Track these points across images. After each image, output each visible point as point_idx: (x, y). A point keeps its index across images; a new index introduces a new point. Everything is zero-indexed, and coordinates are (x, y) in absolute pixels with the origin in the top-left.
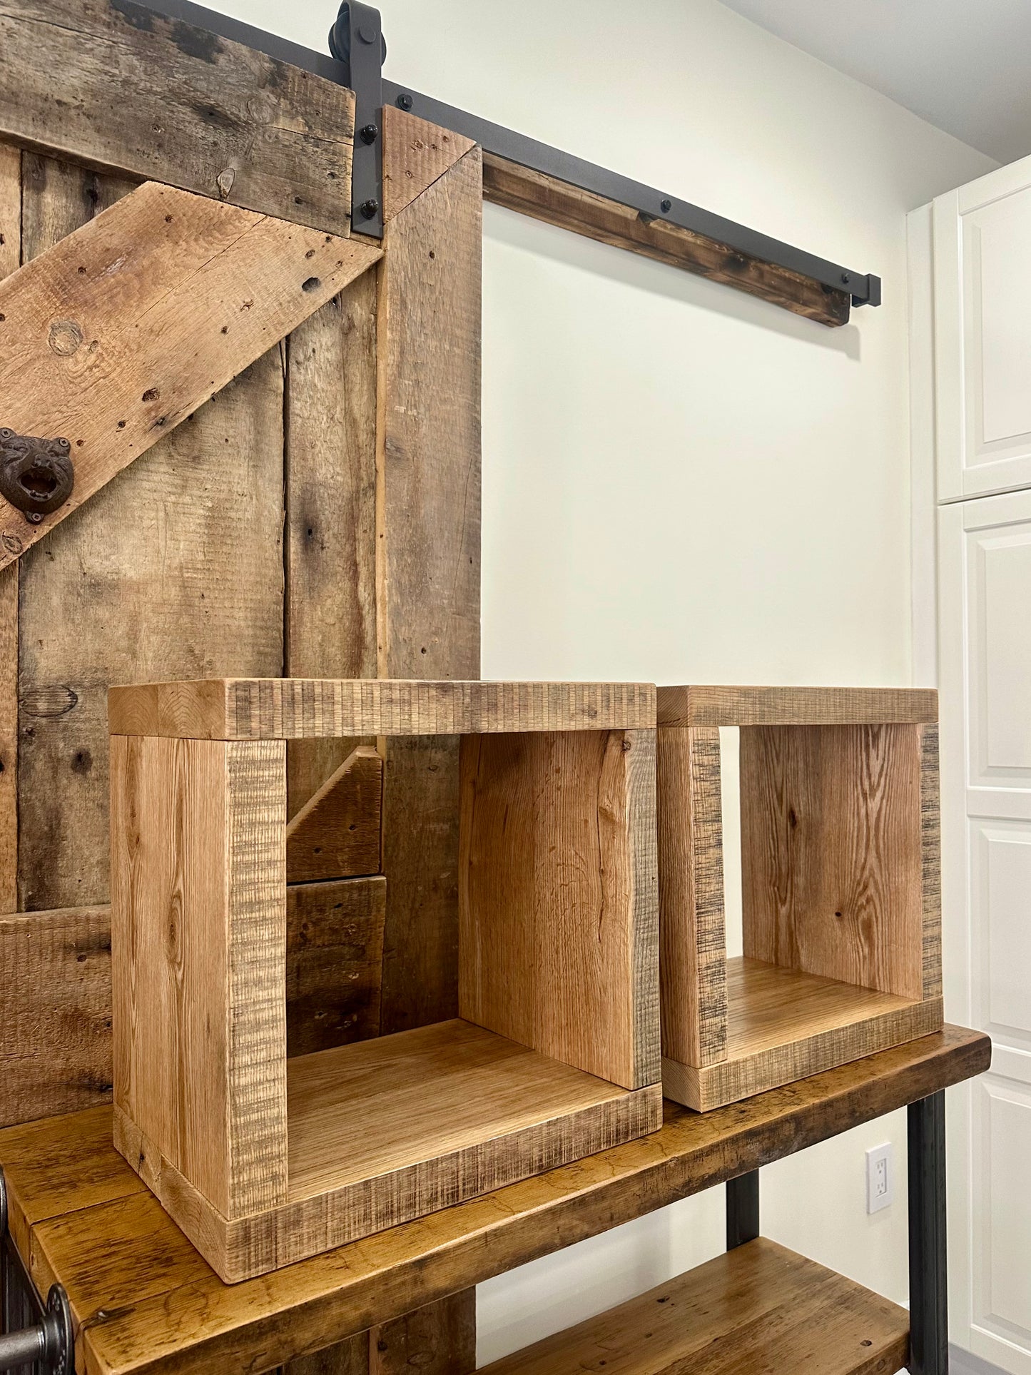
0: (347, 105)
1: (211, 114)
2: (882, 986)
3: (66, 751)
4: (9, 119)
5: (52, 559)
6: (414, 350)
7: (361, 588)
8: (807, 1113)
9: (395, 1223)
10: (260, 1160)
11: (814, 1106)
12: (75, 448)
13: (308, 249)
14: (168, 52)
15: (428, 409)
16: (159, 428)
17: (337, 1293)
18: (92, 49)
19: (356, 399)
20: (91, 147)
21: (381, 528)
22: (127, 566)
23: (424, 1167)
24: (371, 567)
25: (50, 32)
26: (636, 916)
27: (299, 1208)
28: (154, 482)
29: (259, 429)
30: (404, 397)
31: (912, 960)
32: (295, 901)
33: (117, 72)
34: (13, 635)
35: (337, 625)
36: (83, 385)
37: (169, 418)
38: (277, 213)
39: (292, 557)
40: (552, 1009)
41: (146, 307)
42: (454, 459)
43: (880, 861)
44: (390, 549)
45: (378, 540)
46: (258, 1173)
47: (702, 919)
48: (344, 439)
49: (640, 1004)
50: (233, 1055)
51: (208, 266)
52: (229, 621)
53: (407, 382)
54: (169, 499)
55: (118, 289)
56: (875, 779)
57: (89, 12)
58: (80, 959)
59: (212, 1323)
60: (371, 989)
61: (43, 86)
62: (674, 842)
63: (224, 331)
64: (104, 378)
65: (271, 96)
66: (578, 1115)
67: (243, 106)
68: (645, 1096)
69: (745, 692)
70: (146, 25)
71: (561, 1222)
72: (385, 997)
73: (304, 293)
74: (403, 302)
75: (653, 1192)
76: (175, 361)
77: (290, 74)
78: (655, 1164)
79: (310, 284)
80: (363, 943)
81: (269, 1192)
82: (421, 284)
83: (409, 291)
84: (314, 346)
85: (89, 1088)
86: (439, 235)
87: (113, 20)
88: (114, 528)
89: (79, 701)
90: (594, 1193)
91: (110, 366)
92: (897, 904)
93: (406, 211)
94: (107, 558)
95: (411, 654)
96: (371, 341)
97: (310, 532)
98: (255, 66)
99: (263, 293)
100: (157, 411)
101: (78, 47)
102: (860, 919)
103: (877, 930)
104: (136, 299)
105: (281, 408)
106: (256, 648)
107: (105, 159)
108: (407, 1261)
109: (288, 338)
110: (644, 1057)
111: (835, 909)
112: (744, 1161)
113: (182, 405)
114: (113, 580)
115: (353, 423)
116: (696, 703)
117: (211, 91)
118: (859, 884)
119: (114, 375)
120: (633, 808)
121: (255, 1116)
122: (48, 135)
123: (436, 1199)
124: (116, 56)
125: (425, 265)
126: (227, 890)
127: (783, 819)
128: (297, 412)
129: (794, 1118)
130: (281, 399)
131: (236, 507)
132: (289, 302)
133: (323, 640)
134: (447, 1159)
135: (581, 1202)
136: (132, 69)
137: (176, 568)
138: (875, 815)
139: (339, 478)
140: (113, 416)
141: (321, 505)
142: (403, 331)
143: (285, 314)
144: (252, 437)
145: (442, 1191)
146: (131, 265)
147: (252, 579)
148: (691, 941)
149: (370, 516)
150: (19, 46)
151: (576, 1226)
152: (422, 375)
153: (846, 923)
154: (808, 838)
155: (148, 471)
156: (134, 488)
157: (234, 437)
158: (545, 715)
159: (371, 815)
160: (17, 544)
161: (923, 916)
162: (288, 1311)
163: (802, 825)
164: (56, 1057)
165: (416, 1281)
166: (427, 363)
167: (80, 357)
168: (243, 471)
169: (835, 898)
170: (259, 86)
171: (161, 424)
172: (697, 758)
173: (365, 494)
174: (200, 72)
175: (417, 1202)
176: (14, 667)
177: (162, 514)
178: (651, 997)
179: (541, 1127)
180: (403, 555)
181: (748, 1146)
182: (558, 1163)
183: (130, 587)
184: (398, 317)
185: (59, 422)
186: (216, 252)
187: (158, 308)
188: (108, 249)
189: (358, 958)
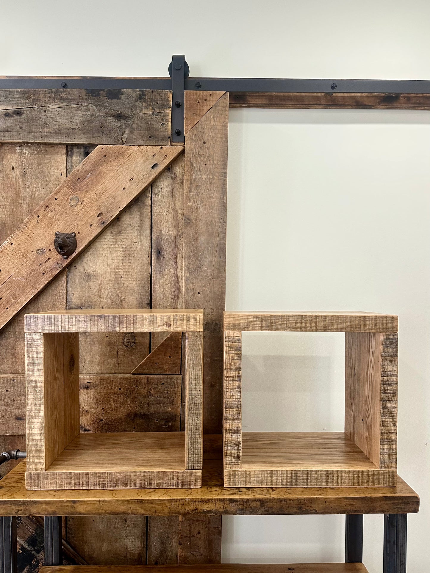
0: (168, 96)
1: (120, 116)
2: (371, 459)
4: (59, 139)
5: (76, 269)
6: (196, 181)
7: (178, 271)
8: (268, 500)
9: (81, 488)
11: (275, 499)
12: (77, 235)
13: (153, 154)
14: (105, 101)
15: (202, 202)
16: (103, 225)
18: (82, 109)
19: (177, 203)
20: (82, 139)
22: (98, 269)
23: (92, 473)
24: (182, 263)
25: (69, 108)
28: (106, 241)
29: (142, 220)
30: (191, 200)
31: (378, 449)
32: (146, 380)
33: (89, 113)
34: (65, 292)
35: (169, 285)
36: (79, 215)
37: (106, 221)
38: (142, 144)
39: (153, 261)
41: (98, 187)
42: (214, 219)
43: (371, 398)
46: (35, 460)
47: (228, 410)
48: (172, 218)
50: (28, 424)
51: (118, 168)
52: (131, 285)
53: (193, 193)
54: (111, 246)
55: (90, 183)
56: (371, 358)
57: (81, 97)
59: (10, 497)
60: (176, 415)
61: (68, 125)
63: (124, 189)
64: (86, 212)
65: (140, 103)
66: (158, 473)
67: (130, 110)
68: (192, 473)
70: (99, 95)
71: (132, 506)
73: (152, 170)
74: (192, 164)
75: (176, 508)
76: (108, 202)
77: (147, 93)
78: (178, 498)
79: (154, 166)
80: (173, 398)
81: (38, 466)
82: (200, 156)
83: (194, 159)
84: (161, 187)
86: (207, 135)
87: (88, 97)
88: (94, 258)
90: (147, 500)
91: (88, 207)
92: (375, 420)
93: (193, 130)
94: (92, 267)
95: (193, 294)
96: (183, 180)
97: (160, 252)
98: (134, 95)
99: (138, 174)
100: (102, 220)
101: (78, 109)
102: (367, 424)
103: (371, 431)
104: (95, 185)
105: (150, 211)
106: (140, 294)
107: (86, 142)
108: (69, 500)
110: (192, 458)
111: (362, 418)
113: (110, 217)
114: (94, 273)
115: (176, 212)
116: (228, 322)
117: (119, 109)
118: (367, 407)
119: (88, 210)
120: (189, 362)
121: (34, 443)
122: (70, 140)
123: (96, 485)
124: (89, 108)
125: (201, 148)
127: (353, 372)
128: (155, 211)
130: (149, 208)
131: (133, 246)
132: (147, 174)
133: (164, 290)
134: (101, 473)
135: (141, 502)
136: (94, 111)
137: (113, 268)
138: (371, 375)
139: (171, 232)
140: (88, 223)
141: (164, 242)
142: (191, 175)
143: (145, 179)
144: (139, 222)
145: (99, 483)
146: (93, 174)
147: (139, 270)
149: (181, 245)
150: (61, 116)
151: (138, 509)
152: (200, 190)
153: (364, 425)
154: (358, 382)
155: (104, 238)
156: (100, 244)
157: (133, 223)
158: (146, 326)
159: (177, 353)
160: (61, 266)
163: (357, 375)
165: (72, 507)
166: (202, 185)
167: (78, 206)
168: (136, 234)
169: (362, 412)
170: (135, 101)
171: (103, 223)
172: (228, 344)
173: (180, 237)
174: (115, 104)
175: (89, 484)
176: (65, 301)
177: (109, 252)
178: (197, 436)
179: (141, 472)
180: (190, 258)
181: (230, 505)
182: (149, 487)
183: (99, 276)
184: (189, 170)
185: (72, 228)
186: (121, 163)
187: (102, 186)
188: (86, 171)
189: (171, 403)
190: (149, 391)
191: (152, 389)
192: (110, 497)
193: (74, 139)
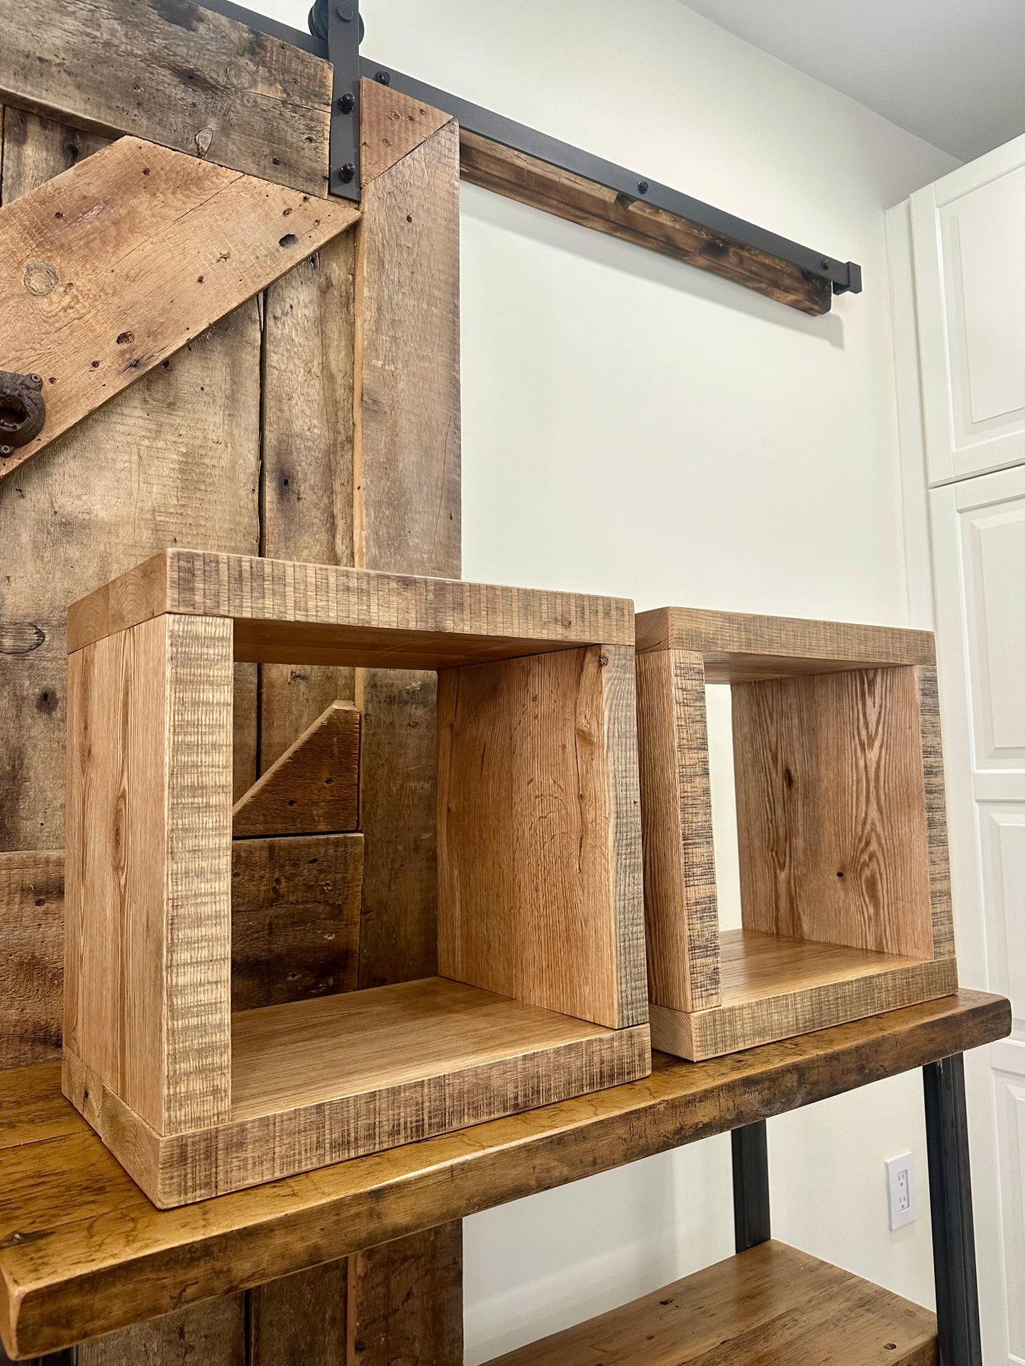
0: (325, 75)
1: (190, 78)
2: (890, 947)
3: (32, 690)
5: (23, 497)
6: (392, 308)
7: (338, 541)
8: (810, 1064)
9: (352, 1155)
10: (200, 1071)
11: (819, 1058)
12: (47, 386)
13: (286, 208)
14: (149, 18)
15: (406, 364)
16: (133, 369)
17: (280, 1219)
18: (74, 13)
19: (333, 355)
20: (71, 102)
21: (359, 480)
22: (98, 506)
23: (384, 1094)
24: (349, 520)
26: (617, 841)
27: (242, 1129)
28: (128, 425)
29: (235, 380)
30: (381, 352)
31: (921, 917)
32: (267, 855)
33: (99, 34)
36: (57, 325)
37: (143, 361)
38: (255, 172)
39: (268, 506)
40: (532, 952)
41: (122, 254)
42: (433, 416)
43: (881, 814)
44: (367, 500)
45: (356, 491)
46: (197, 1085)
47: (690, 851)
48: (321, 392)
49: (623, 935)
50: (171, 951)
51: (185, 218)
53: (384, 338)
54: (143, 443)
55: (95, 235)
56: (872, 727)
58: (39, 903)
59: (137, 1245)
60: (347, 952)
61: (24, 43)
62: (658, 771)
63: (200, 280)
64: (79, 319)
65: (250, 63)
66: (557, 1052)
67: (222, 72)
68: (631, 1036)
69: (730, 618)
71: (538, 1162)
72: (363, 961)
73: (281, 249)
74: (381, 262)
75: (641, 1138)
76: (150, 306)
77: (268, 44)
78: (642, 1105)
79: (287, 240)
80: (340, 903)
81: (209, 1107)
82: (399, 245)
83: (386, 251)
84: (292, 302)
85: (44, 1042)
86: (416, 201)
88: (87, 469)
89: (46, 639)
90: (575, 1131)
91: (85, 308)
92: (903, 858)
93: (384, 177)
94: (79, 498)
96: (349, 300)
97: (286, 482)
98: (234, 36)
99: (240, 246)
100: (131, 353)
101: (60, 9)
102: (864, 877)
103: (882, 888)
104: (112, 245)
105: (258, 360)
107: (85, 114)
108: (362, 1191)
109: (265, 291)
110: (629, 993)
111: (836, 870)
112: (742, 1112)
113: (157, 349)
114: (85, 519)
115: (331, 377)
116: (676, 626)
117: (191, 56)
118: (860, 840)
119: (88, 316)
120: (611, 727)
121: (194, 1021)
122: (29, 88)
123: (398, 1133)
124: (98, 20)
125: (402, 228)
126: (167, 771)
127: (779, 780)
128: (274, 364)
129: (796, 1068)
130: (258, 352)
131: (210, 453)
132: (266, 256)
134: (411, 1088)
135: (559, 1140)
136: (113, 32)
137: (148, 511)
138: (874, 766)
139: (316, 431)
140: (86, 356)
141: (298, 456)
142: (381, 289)
143: (262, 267)
144: (228, 386)
145: (405, 1123)
146: (108, 212)
147: (226, 526)
148: (678, 872)
149: (348, 470)
151: (554, 1168)
152: (400, 333)
153: (848, 883)
154: (806, 797)
155: (123, 415)
156: (108, 431)
157: (210, 386)
158: (516, 621)
159: (349, 770)
161: (929, 869)
162: (224, 1236)
163: (799, 783)
164: (11, 1006)
165: (372, 1214)
166: (405, 320)
167: (55, 298)
168: (218, 419)
169: (836, 857)
170: (237, 53)
171: (135, 366)
172: (679, 682)
173: (343, 448)
174: (180, 38)
175: (377, 1134)
177: (135, 458)
178: (635, 928)
179: (516, 1061)
180: (380, 507)
181: (746, 1096)
182: (535, 1104)
183: (101, 528)
184: (375, 275)
185: (31, 359)
186: (193, 206)
187: (134, 255)
188: (85, 197)
189: (334, 917)
190: (274, 888)
191: (283, 880)
193: (44, 92)
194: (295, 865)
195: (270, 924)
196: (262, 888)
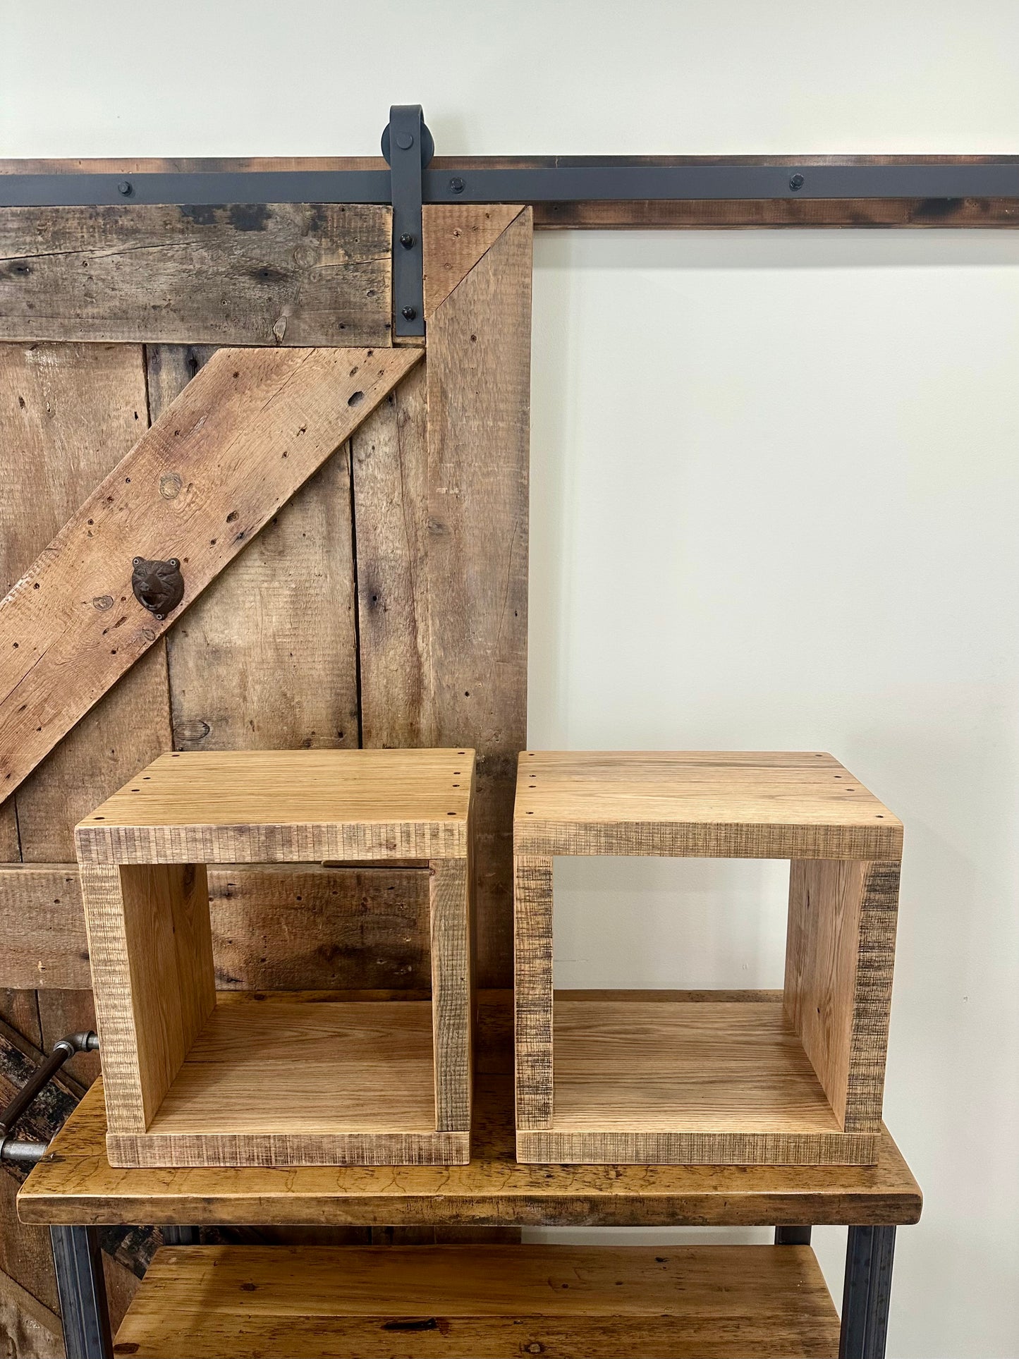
0: (383, 221)
1: (266, 274)
2: (830, 1098)
4: (123, 332)
5: (187, 636)
6: (455, 435)
7: (419, 640)
9: (222, 1165)
12: (183, 565)
13: (351, 368)
14: (228, 235)
15: (471, 484)
16: (240, 541)
18: (173, 256)
19: (412, 483)
20: (179, 334)
22: (236, 637)
25: (143, 254)
28: (251, 574)
29: (330, 523)
30: (445, 479)
32: (356, 881)
33: (191, 267)
34: (165, 688)
35: (400, 671)
36: (185, 518)
37: (246, 533)
38: (324, 343)
39: (361, 619)
41: (225, 450)
42: (498, 526)
44: (433, 612)
47: (523, 1016)
48: (402, 518)
49: (445, 1071)
51: (269, 405)
52: (313, 672)
53: (448, 464)
54: (263, 585)
55: (204, 441)
56: (841, 898)
57: (168, 227)
59: (79, 1189)
60: (422, 951)
61: (143, 299)
63: (285, 455)
64: (199, 510)
65: (314, 240)
67: (290, 258)
68: (449, 1137)
70: (212, 219)
71: (326, 1209)
73: (350, 408)
74: (444, 393)
75: (417, 1213)
76: (249, 487)
77: (329, 213)
78: (421, 1194)
79: (355, 398)
80: (414, 918)
81: (132, 1124)
82: (463, 371)
83: (450, 380)
84: (374, 444)
86: (480, 318)
87: (185, 225)
88: (226, 611)
89: (212, 731)
90: (357, 1198)
91: (202, 500)
93: (445, 306)
94: (222, 632)
95: (454, 697)
96: (423, 429)
97: (375, 599)
98: (298, 219)
99: (315, 417)
100: (237, 528)
101: (164, 258)
102: (826, 1024)
103: (832, 1043)
104: (216, 445)
105: (349, 501)
106: (333, 691)
107: (189, 340)
108: (197, 1196)
109: (350, 438)
110: (449, 1110)
111: (817, 1005)
113: (256, 520)
114: (228, 647)
115: (410, 503)
117: (264, 255)
118: (828, 992)
119: (205, 507)
122: (149, 335)
123: (253, 1160)
124: (190, 254)
125: (466, 352)
127: (805, 896)
128: (360, 502)
130: (347, 495)
131: (314, 585)
132: (337, 419)
133: (387, 683)
134: (261, 1138)
136: (202, 261)
137: (270, 636)
138: (838, 934)
139: (399, 552)
140: (207, 537)
141: (383, 575)
142: (444, 420)
143: (333, 430)
144: (324, 529)
146: (211, 419)
147: (329, 639)
149: (427, 580)
150: (123, 275)
152: (464, 456)
153: (821, 1022)
154: (813, 922)
155: (247, 567)
156: (238, 580)
157: (310, 531)
160: (152, 634)
165: (205, 1209)
166: (469, 443)
167: (182, 498)
168: (318, 557)
169: (818, 993)
170: (302, 235)
171: (241, 537)
172: (522, 882)
173: (422, 562)
174: (253, 242)
175: (238, 1158)
176: (167, 708)
177: (258, 597)
178: (458, 1068)
179: (343, 1136)
180: (446, 615)
181: (528, 1208)
182: (361, 1164)
183: (239, 652)
184: (439, 408)
185: (171, 548)
186: (275, 392)
187: (233, 449)
188: (193, 412)
189: (410, 927)
190: (363, 904)
191: (369, 899)
192: (281, 1191)
193: (160, 333)
194: (377, 890)
195: (362, 927)
196: (354, 903)
